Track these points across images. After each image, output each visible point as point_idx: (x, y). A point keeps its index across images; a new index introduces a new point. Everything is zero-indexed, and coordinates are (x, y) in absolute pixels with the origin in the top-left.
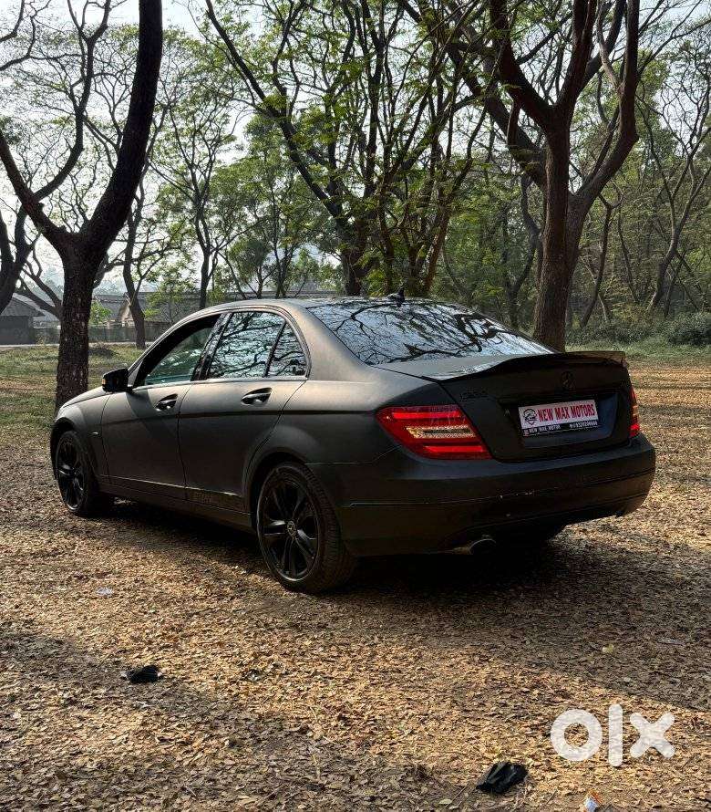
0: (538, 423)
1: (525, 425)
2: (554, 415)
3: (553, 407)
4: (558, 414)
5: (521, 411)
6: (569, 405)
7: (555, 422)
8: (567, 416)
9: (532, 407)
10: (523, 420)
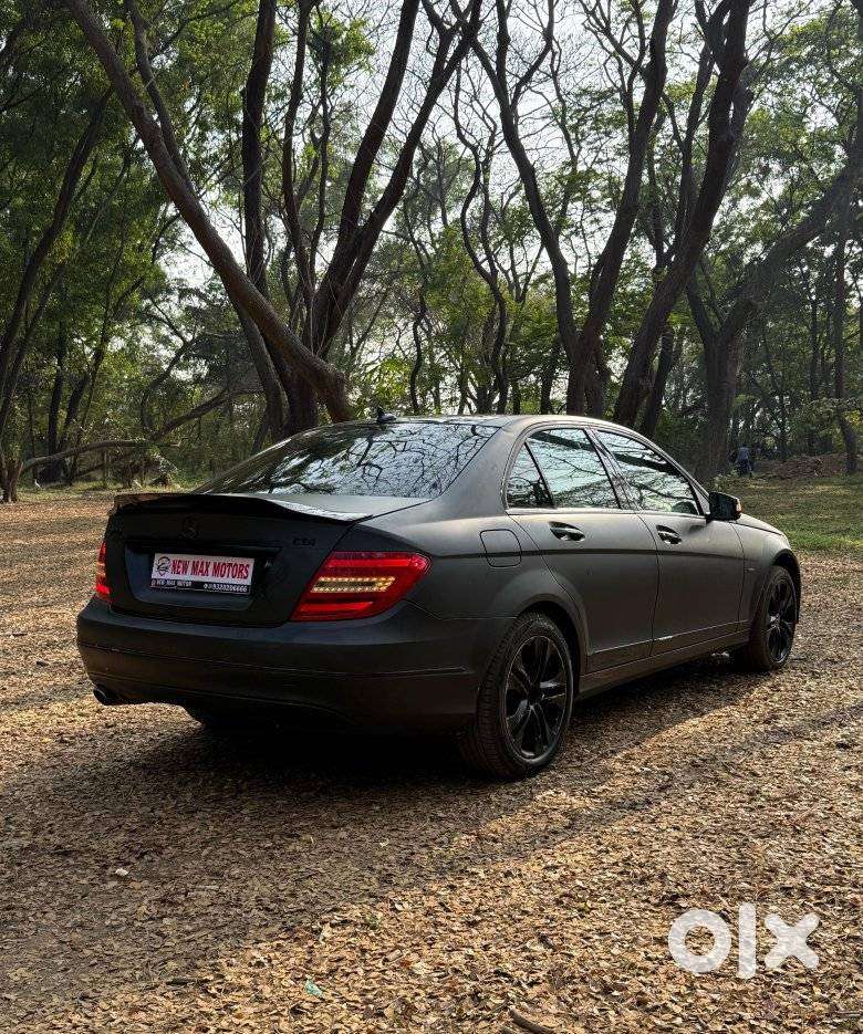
0: (169, 576)
1: (155, 575)
2: (190, 568)
3: (190, 559)
4: (194, 569)
5: (157, 557)
6: (213, 560)
7: (188, 577)
8: (205, 573)
9: (169, 556)
10: (155, 569)
